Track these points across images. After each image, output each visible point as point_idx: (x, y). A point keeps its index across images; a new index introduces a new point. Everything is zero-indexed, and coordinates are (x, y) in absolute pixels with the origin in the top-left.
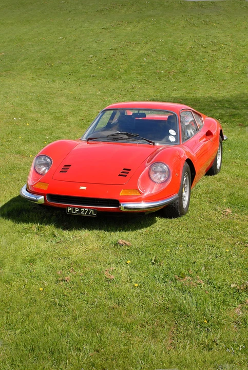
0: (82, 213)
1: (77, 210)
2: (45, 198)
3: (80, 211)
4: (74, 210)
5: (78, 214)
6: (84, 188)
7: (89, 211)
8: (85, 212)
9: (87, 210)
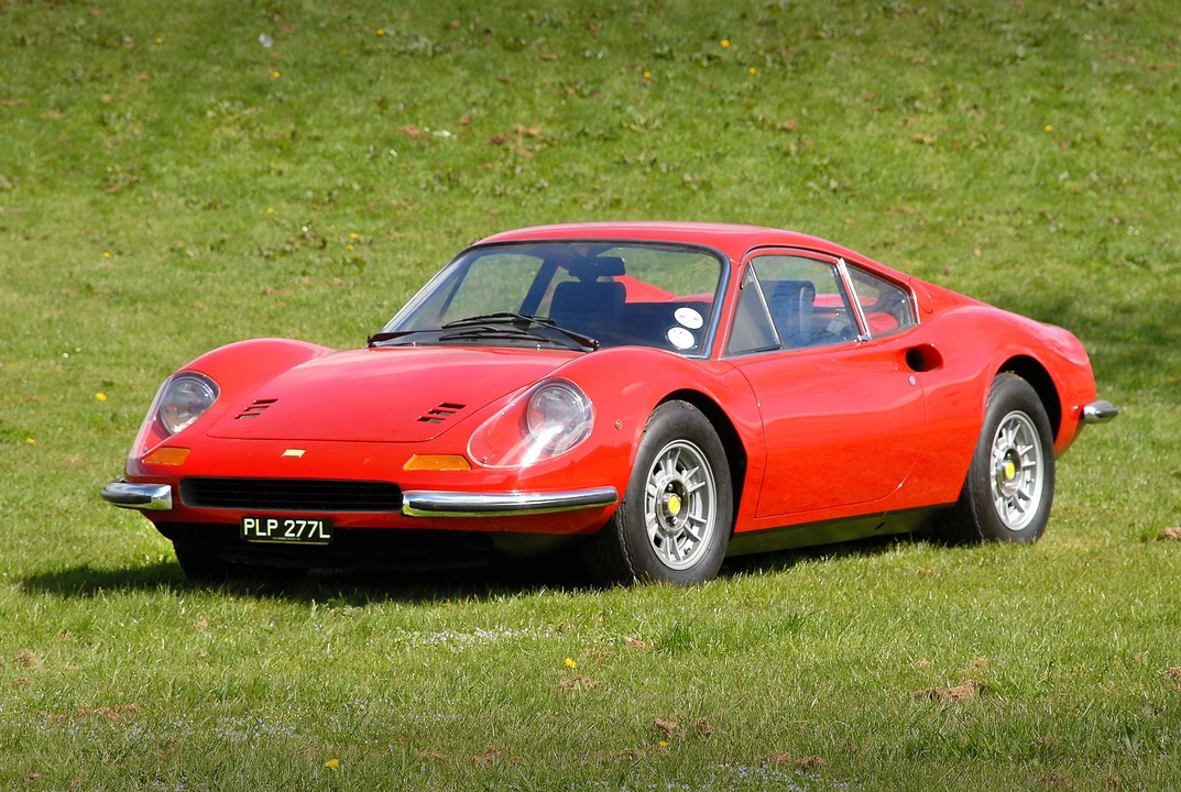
0: (287, 534)
1: (272, 524)
2: (174, 492)
3: (281, 530)
4: (263, 528)
5: (277, 540)
6: (299, 453)
7: (309, 528)
8: (295, 531)
9: (304, 523)
